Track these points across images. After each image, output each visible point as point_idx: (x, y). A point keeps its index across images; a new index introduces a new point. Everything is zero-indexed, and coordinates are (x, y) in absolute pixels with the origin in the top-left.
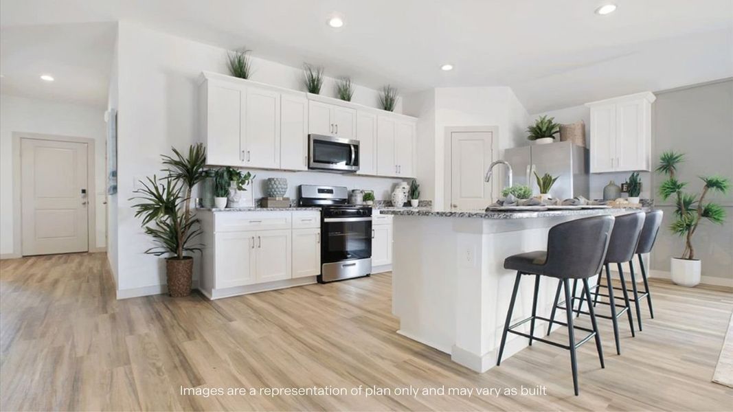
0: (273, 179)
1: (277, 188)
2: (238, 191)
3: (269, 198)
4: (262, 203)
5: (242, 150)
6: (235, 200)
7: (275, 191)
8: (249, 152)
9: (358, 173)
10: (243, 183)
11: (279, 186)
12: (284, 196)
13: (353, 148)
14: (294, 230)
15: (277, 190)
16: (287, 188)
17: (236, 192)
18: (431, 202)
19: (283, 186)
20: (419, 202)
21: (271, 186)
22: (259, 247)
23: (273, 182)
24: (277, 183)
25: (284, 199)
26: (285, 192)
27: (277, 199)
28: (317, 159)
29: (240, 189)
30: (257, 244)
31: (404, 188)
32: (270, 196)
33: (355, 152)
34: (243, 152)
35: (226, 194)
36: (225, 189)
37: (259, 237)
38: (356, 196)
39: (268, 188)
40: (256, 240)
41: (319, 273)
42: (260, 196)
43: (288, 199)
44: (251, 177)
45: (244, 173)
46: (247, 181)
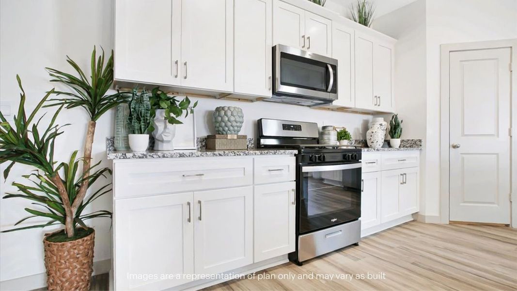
0: (223, 108)
1: (229, 120)
2: (169, 125)
3: (217, 136)
4: (207, 145)
5: (174, 60)
6: (165, 139)
7: (226, 126)
8: (185, 64)
9: (335, 103)
10: (178, 113)
11: (232, 119)
12: (240, 134)
13: (331, 70)
14: (256, 187)
15: (229, 124)
16: (242, 122)
17: (166, 127)
18: (420, 141)
19: (238, 119)
20: (401, 142)
21: (220, 119)
22: (200, 219)
23: (223, 113)
24: (229, 113)
25: (239, 137)
26: (241, 127)
27: (229, 137)
28: (284, 81)
29: (172, 121)
30: (195, 215)
31: (381, 125)
32: (219, 132)
33: (334, 74)
34: (176, 63)
35: (149, 128)
36: (145, 120)
37: (200, 202)
38: (329, 134)
39: (216, 122)
40: (195, 208)
41: (294, 250)
42: (205, 134)
43: (245, 137)
44: (192, 105)
45: (180, 99)
46: (184, 111)
